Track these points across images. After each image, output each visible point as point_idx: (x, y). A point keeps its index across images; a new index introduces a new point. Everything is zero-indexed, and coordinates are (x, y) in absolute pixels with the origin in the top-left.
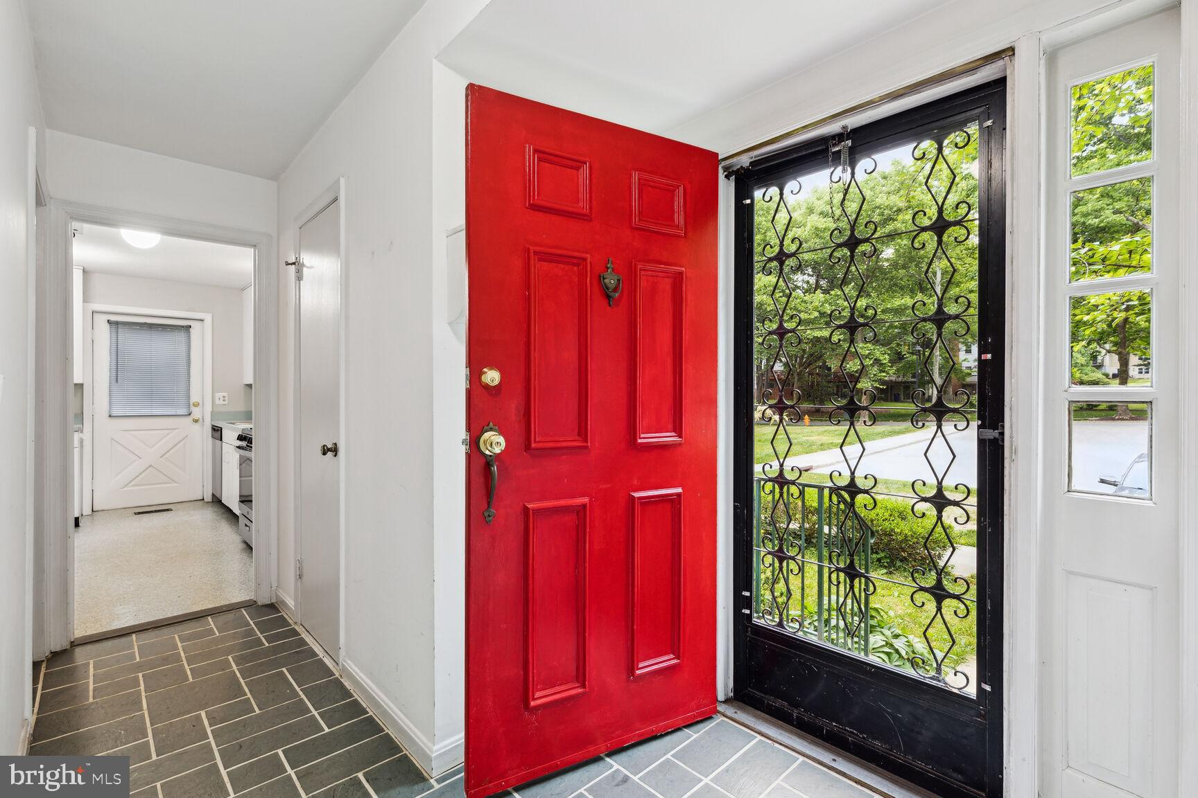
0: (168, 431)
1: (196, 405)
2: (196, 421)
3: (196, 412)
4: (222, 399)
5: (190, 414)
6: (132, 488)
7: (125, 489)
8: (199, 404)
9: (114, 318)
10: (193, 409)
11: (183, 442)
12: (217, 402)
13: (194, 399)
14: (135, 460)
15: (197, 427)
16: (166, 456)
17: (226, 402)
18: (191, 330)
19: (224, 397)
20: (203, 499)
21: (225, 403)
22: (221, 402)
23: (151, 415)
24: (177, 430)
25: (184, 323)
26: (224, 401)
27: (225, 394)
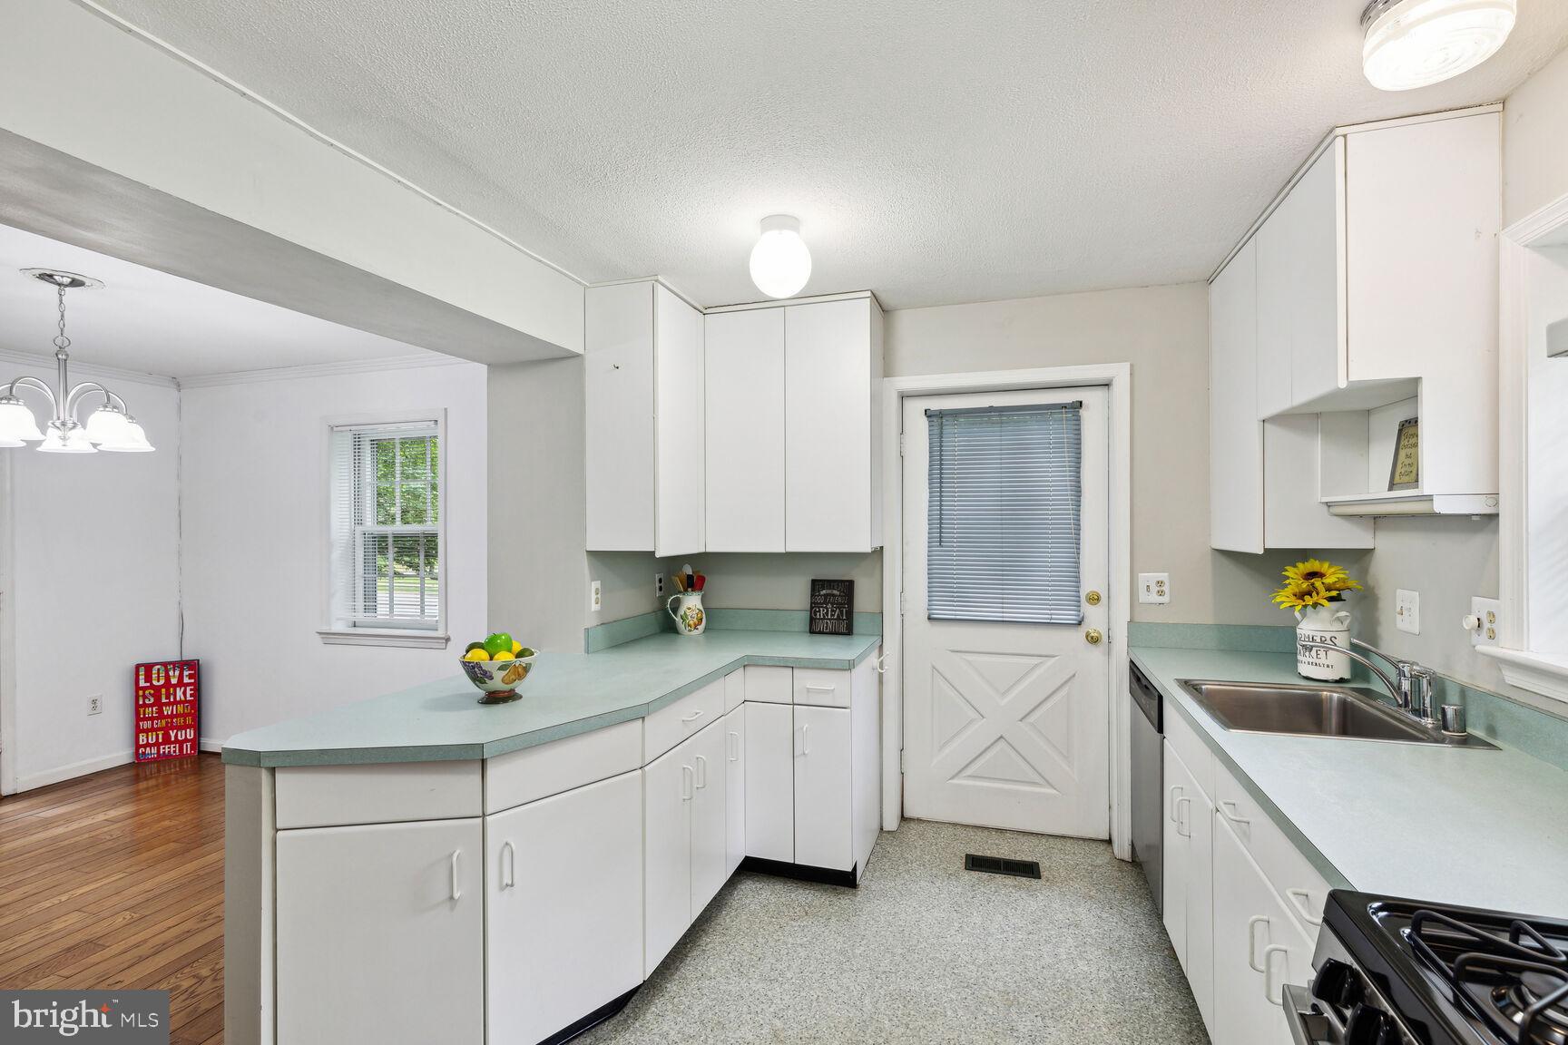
0: (1036, 661)
1: (1094, 599)
2: (1094, 640)
3: (1095, 618)
4: (1154, 588)
5: (1080, 623)
6: (971, 782)
7: (955, 781)
8: (1098, 599)
9: (937, 404)
10: (1088, 609)
11: (1066, 689)
12: (1143, 597)
13: (1088, 586)
14: (971, 722)
15: (1096, 654)
16: (1032, 719)
17: (1165, 599)
18: (1083, 412)
19: (1160, 583)
20: (1109, 842)
21: (1161, 599)
22: (1154, 598)
23: (1003, 621)
24: (1053, 660)
25: (1067, 397)
26: (1161, 593)
27: (1163, 576)
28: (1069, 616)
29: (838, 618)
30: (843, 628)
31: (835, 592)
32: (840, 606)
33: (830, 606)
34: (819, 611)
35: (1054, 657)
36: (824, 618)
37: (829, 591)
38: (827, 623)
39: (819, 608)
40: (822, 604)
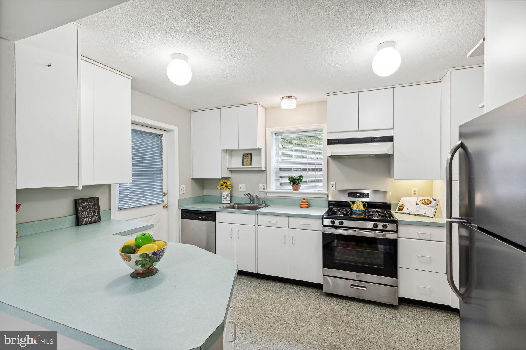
3: (165, 200)
4: (182, 190)
5: (163, 202)
8: (166, 195)
10: (164, 198)
11: (158, 224)
15: (165, 211)
19: (183, 188)
23: (144, 206)
24: (155, 216)
25: (160, 132)
26: (184, 191)
27: (184, 186)
28: (159, 201)
29: (94, 215)
30: (97, 220)
31: (90, 203)
32: (94, 210)
33: (88, 210)
34: (84, 214)
35: (155, 215)
36: (87, 217)
37: (87, 204)
38: (88, 219)
39: (83, 212)
40: (85, 210)
